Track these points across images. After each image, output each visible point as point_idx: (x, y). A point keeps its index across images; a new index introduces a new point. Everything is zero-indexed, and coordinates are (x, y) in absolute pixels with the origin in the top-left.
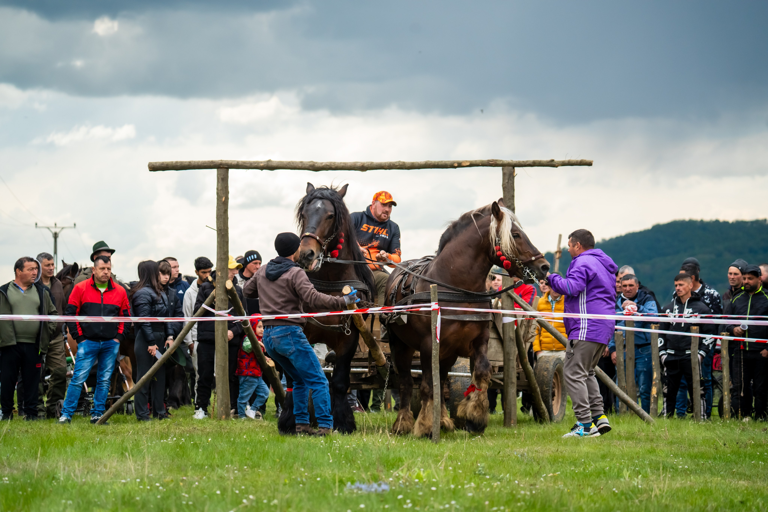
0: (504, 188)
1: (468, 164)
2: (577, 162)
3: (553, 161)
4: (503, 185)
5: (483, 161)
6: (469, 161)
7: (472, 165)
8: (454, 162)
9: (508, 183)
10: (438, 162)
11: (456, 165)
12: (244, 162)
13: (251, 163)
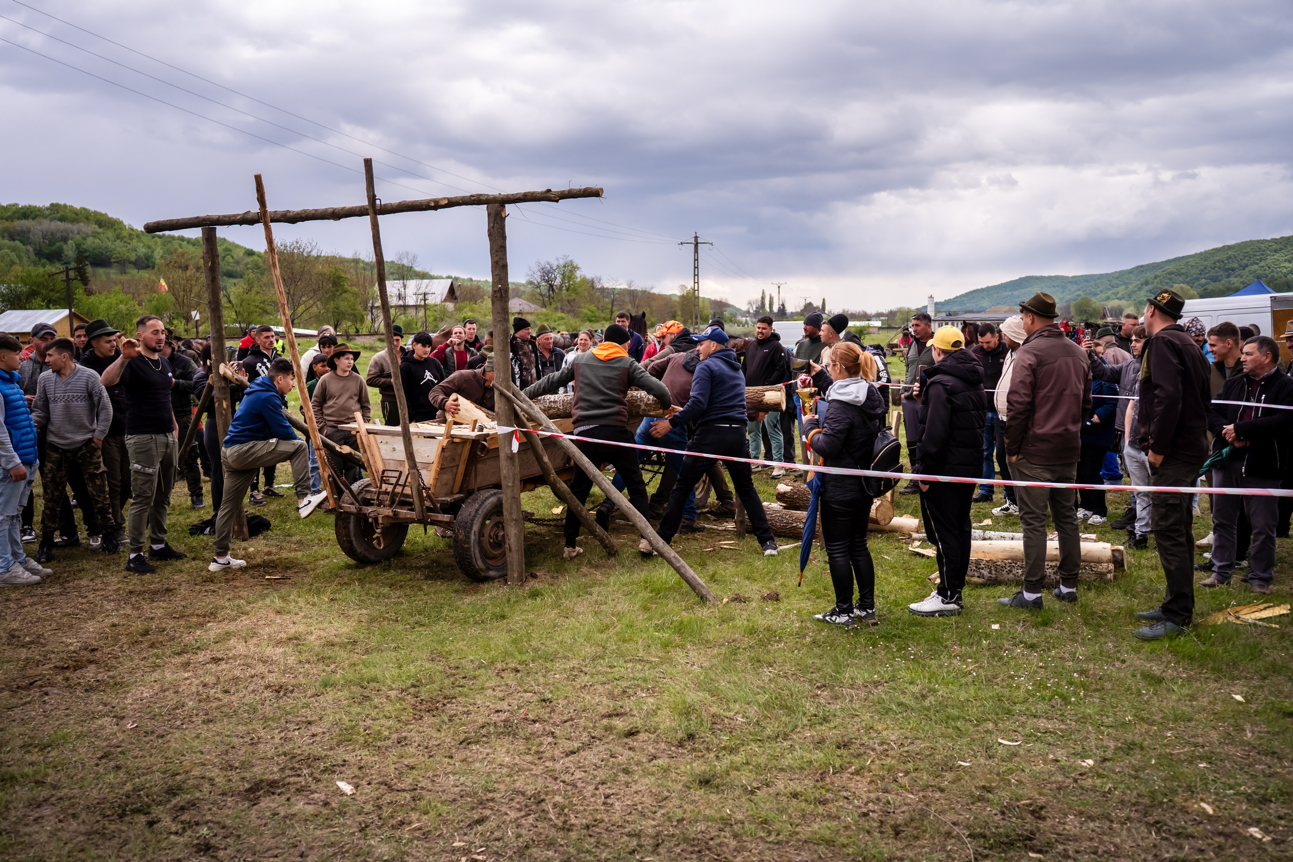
0: (490, 235)
1: (446, 202)
2: (580, 190)
3: (549, 191)
4: (489, 230)
5: (464, 197)
6: (448, 199)
7: (452, 203)
8: (430, 200)
9: (493, 227)
10: (413, 202)
11: (433, 204)
12: (224, 216)
13: (230, 217)
